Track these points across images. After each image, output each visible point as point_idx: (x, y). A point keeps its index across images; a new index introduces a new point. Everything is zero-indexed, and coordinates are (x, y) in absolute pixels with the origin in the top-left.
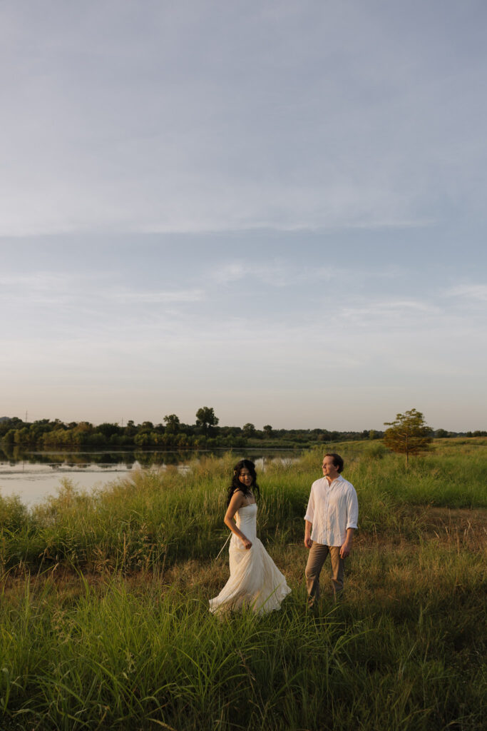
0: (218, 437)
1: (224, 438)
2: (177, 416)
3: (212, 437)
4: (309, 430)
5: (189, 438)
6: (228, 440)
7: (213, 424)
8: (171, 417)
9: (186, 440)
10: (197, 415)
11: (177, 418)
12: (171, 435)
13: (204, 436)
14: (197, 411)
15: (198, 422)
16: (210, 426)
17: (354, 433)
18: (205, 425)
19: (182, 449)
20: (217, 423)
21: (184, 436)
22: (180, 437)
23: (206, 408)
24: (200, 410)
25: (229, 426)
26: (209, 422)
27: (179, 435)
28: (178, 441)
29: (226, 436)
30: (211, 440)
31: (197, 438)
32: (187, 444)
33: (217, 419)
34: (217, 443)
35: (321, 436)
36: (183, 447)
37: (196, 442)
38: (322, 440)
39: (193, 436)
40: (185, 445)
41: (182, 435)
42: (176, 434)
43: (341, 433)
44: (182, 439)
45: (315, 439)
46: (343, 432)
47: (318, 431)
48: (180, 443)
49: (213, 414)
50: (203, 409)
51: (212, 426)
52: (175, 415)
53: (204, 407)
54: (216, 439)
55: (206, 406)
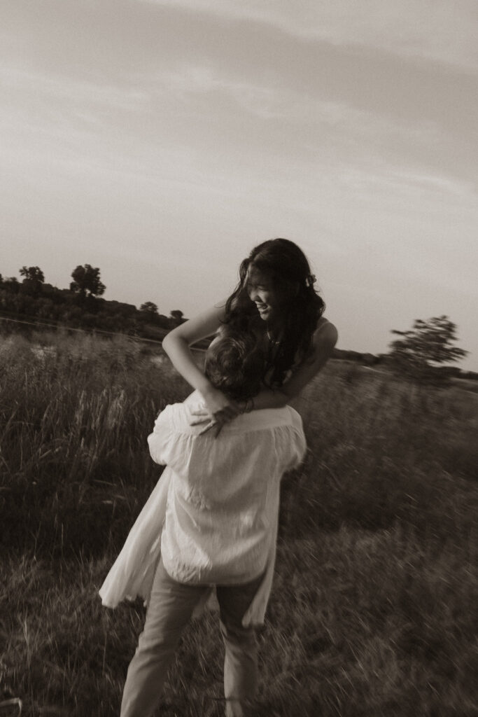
0: (100, 313)
1: (109, 317)
2: (42, 270)
3: (91, 313)
5: (56, 307)
6: (115, 321)
7: (95, 293)
8: (33, 270)
9: (51, 309)
10: (74, 275)
11: (41, 273)
12: (28, 298)
13: (80, 309)
14: (75, 268)
15: (72, 285)
16: (90, 295)
18: (83, 293)
19: (42, 321)
20: (102, 292)
21: (48, 302)
22: (43, 303)
23: (89, 267)
24: (80, 268)
25: (120, 301)
26: (90, 289)
27: (41, 299)
28: (37, 309)
29: (112, 313)
30: (88, 315)
31: (69, 310)
32: (51, 315)
33: (104, 287)
34: (97, 322)
36: (45, 319)
37: (66, 315)
39: (63, 305)
40: (47, 317)
41: (46, 300)
42: (36, 297)
44: (45, 306)
48: (41, 313)
49: (99, 278)
50: (83, 266)
51: (94, 295)
52: (38, 268)
53: (86, 265)
54: (97, 316)
55: (88, 264)
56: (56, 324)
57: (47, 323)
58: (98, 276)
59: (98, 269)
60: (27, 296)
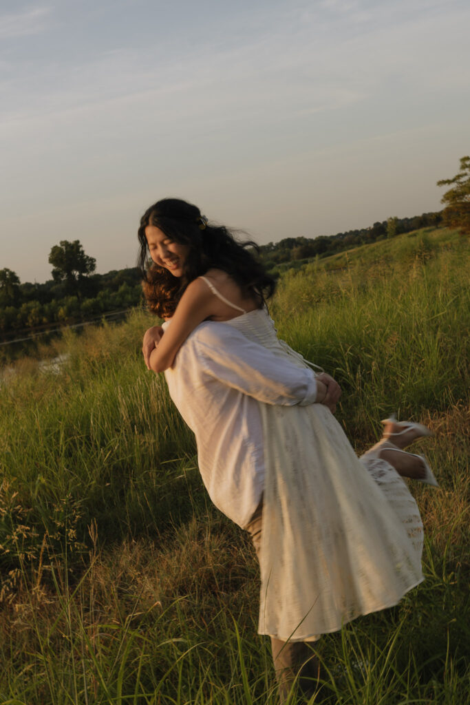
0: (101, 293)
1: (114, 294)
2: (12, 270)
3: (90, 297)
4: (271, 244)
5: (46, 307)
6: (122, 295)
7: (86, 271)
9: (42, 312)
10: (51, 261)
11: (12, 274)
12: (10, 309)
13: (75, 298)
14: (50, 251)
15: (55, 273)
16: (80, 276)
17: (357, 232)
18: (71, 277)
19: (36, 331)
20: (93, 267)
21: (34, 305)
22: (29, 309)
23: (66, 243)
24: (55, 249)
25: (118, 269)
26: (77, 270)
27: (24, 306)
28: (25, 318)
29: (115, 288)
30: (88, 302)
31: (62, 305)
32: (45, 320)
33: (92, 260)
34: (102, 305)
35: (295, 250)
36: (39, 326)
37: (62, 312)
38: (299, 258)
39: (53, 301)
40: (41, 322)
41: (31, 304)
42: (18, 305)
43: (332, 237)
44: (33, 311)
45: (287, 259)
46: (335, 234)
47: (289, 243)
48: (30, 321)
49: (83, 252)
50: (59, 245)
51: (84, 275)
52: (7, 270)
53: (61, 243)
54: (98, 298)
55: (63, 240)
56: (55, 328)
57: (42, 330)
58: (81, 249)
59: (77, 242)
60: (7, 308)
